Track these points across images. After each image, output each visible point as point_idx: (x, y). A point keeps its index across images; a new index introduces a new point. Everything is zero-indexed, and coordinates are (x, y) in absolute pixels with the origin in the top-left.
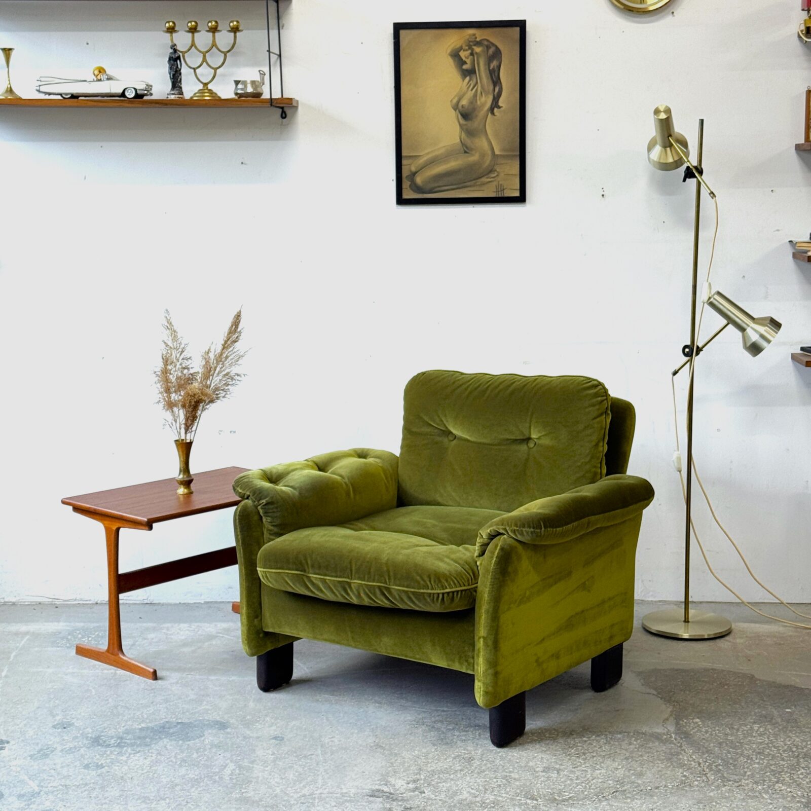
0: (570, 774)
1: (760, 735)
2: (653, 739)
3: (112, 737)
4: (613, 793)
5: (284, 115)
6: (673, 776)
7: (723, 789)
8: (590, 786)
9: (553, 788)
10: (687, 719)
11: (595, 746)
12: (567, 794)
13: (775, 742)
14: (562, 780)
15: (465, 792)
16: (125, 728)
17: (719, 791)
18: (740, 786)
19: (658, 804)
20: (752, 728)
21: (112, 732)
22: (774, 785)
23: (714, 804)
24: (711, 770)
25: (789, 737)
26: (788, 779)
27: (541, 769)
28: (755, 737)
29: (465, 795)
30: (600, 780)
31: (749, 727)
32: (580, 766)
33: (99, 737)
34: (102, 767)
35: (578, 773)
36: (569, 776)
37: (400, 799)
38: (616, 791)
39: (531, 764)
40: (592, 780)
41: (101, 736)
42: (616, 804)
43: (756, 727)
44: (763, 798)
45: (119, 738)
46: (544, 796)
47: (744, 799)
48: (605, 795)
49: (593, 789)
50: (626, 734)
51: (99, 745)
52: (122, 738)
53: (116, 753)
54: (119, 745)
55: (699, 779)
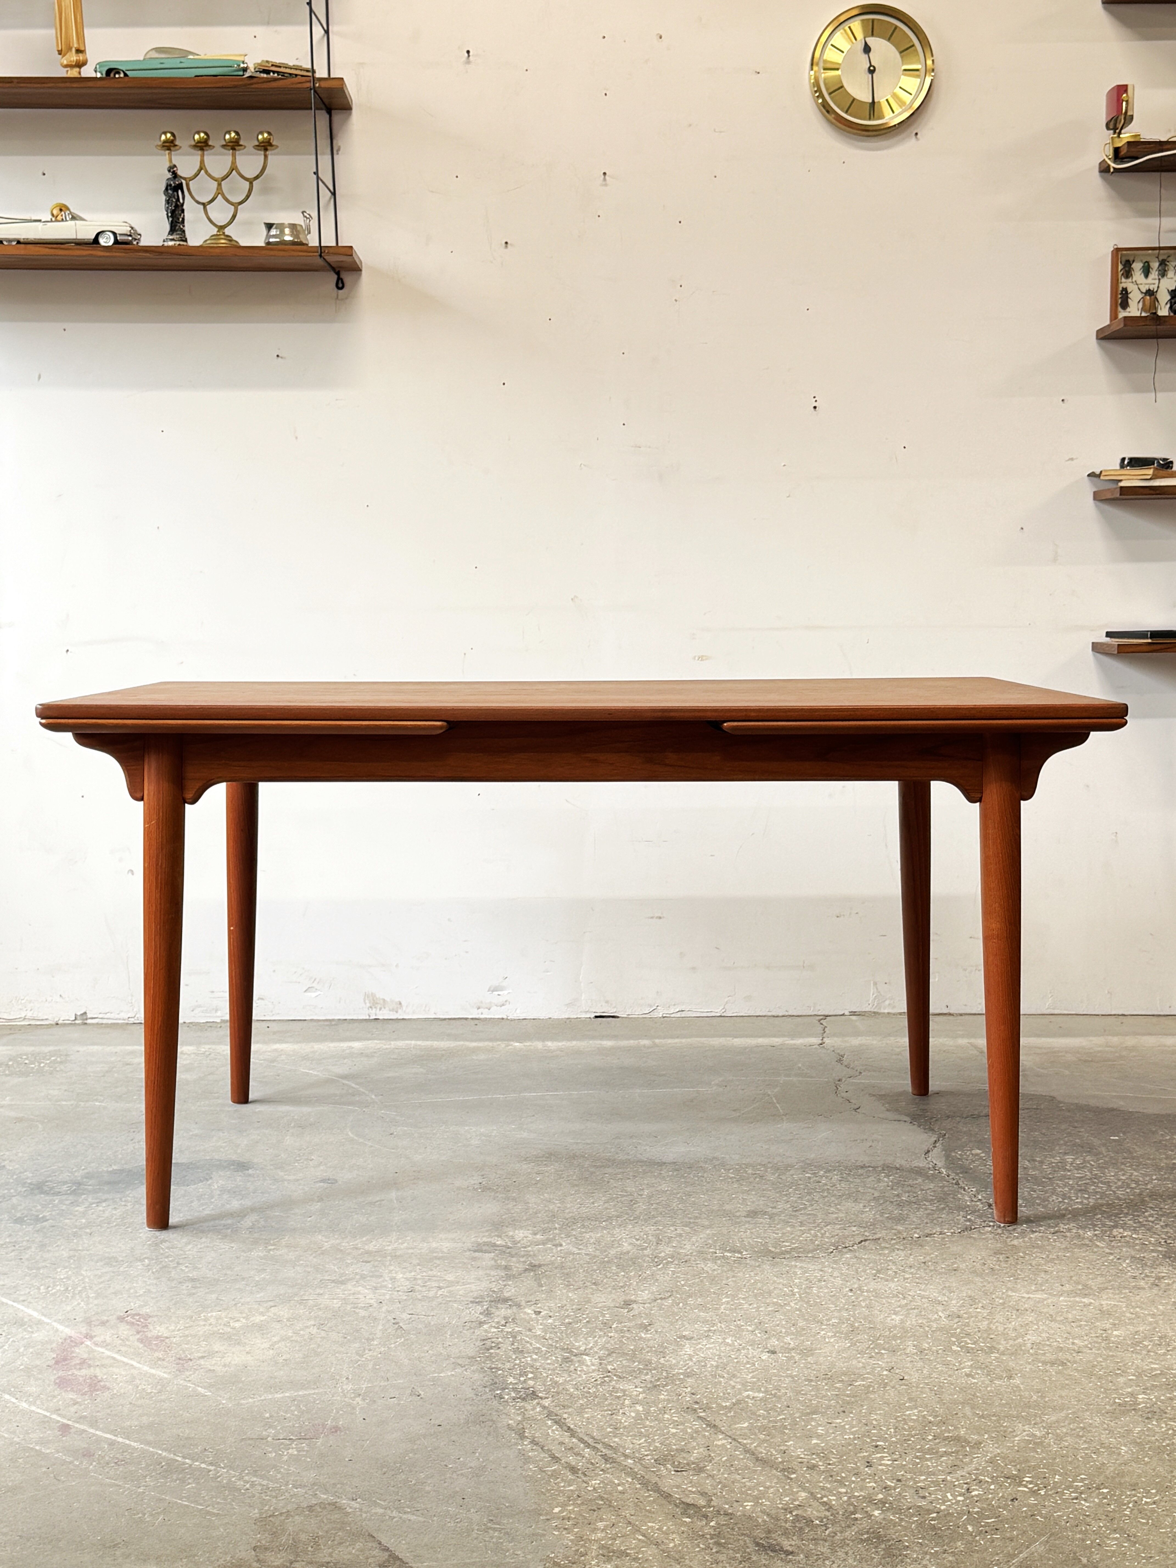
0: (790, 1219)
1: (1078, 1168)
2: (913, 1175)
3: (65, 1183)
4: (860, 1243)
5: (340, 285)
6: (953, 1220)
7: (1032, 1236)
9: (766, 1237)
10: (963, 1151)
11: (826, 1185)
12: (787, 1244)
13: (1101, 1177)
14: (778, 1227)
15: (625, 1244)
16: (86, 1171)
17: (1026, 1239)
18: (1056, 1232)
19: (933, 1255)
20: (1063, 1160)
21: (65, 1176)
22: (1111, 1231)
23: (1021, 1254)
25: (1123, 1170)
26: (1131, 1222)
27: (745, 1214)
28: (1069, 1171)
29: (626, 1247)
30: (839, 1227)
31: (1058, 1158)
32: (805, 1208)
33: (43, 1183)
34: (45, 1219)
35: (801, 1218)
36: (788, 1222)
37: (522, 1253)
38: (865, 1240)
39: (727, 1207)
40: (826, 1226)
41: (47, 1182)
42: (866, 1257)
43: (1069, 1158)
44: (1097, 1246)
45: (74, 1183)
46: (752, 1248)
47: (1067, 1248)
48: (847, 1245)
49: (828, 1237)
50: (871, 1169)
51: (42, 1193)
52: (80, 1184)
53: (68, 1202)
54: (73, 1192)
55: (991, 1224)
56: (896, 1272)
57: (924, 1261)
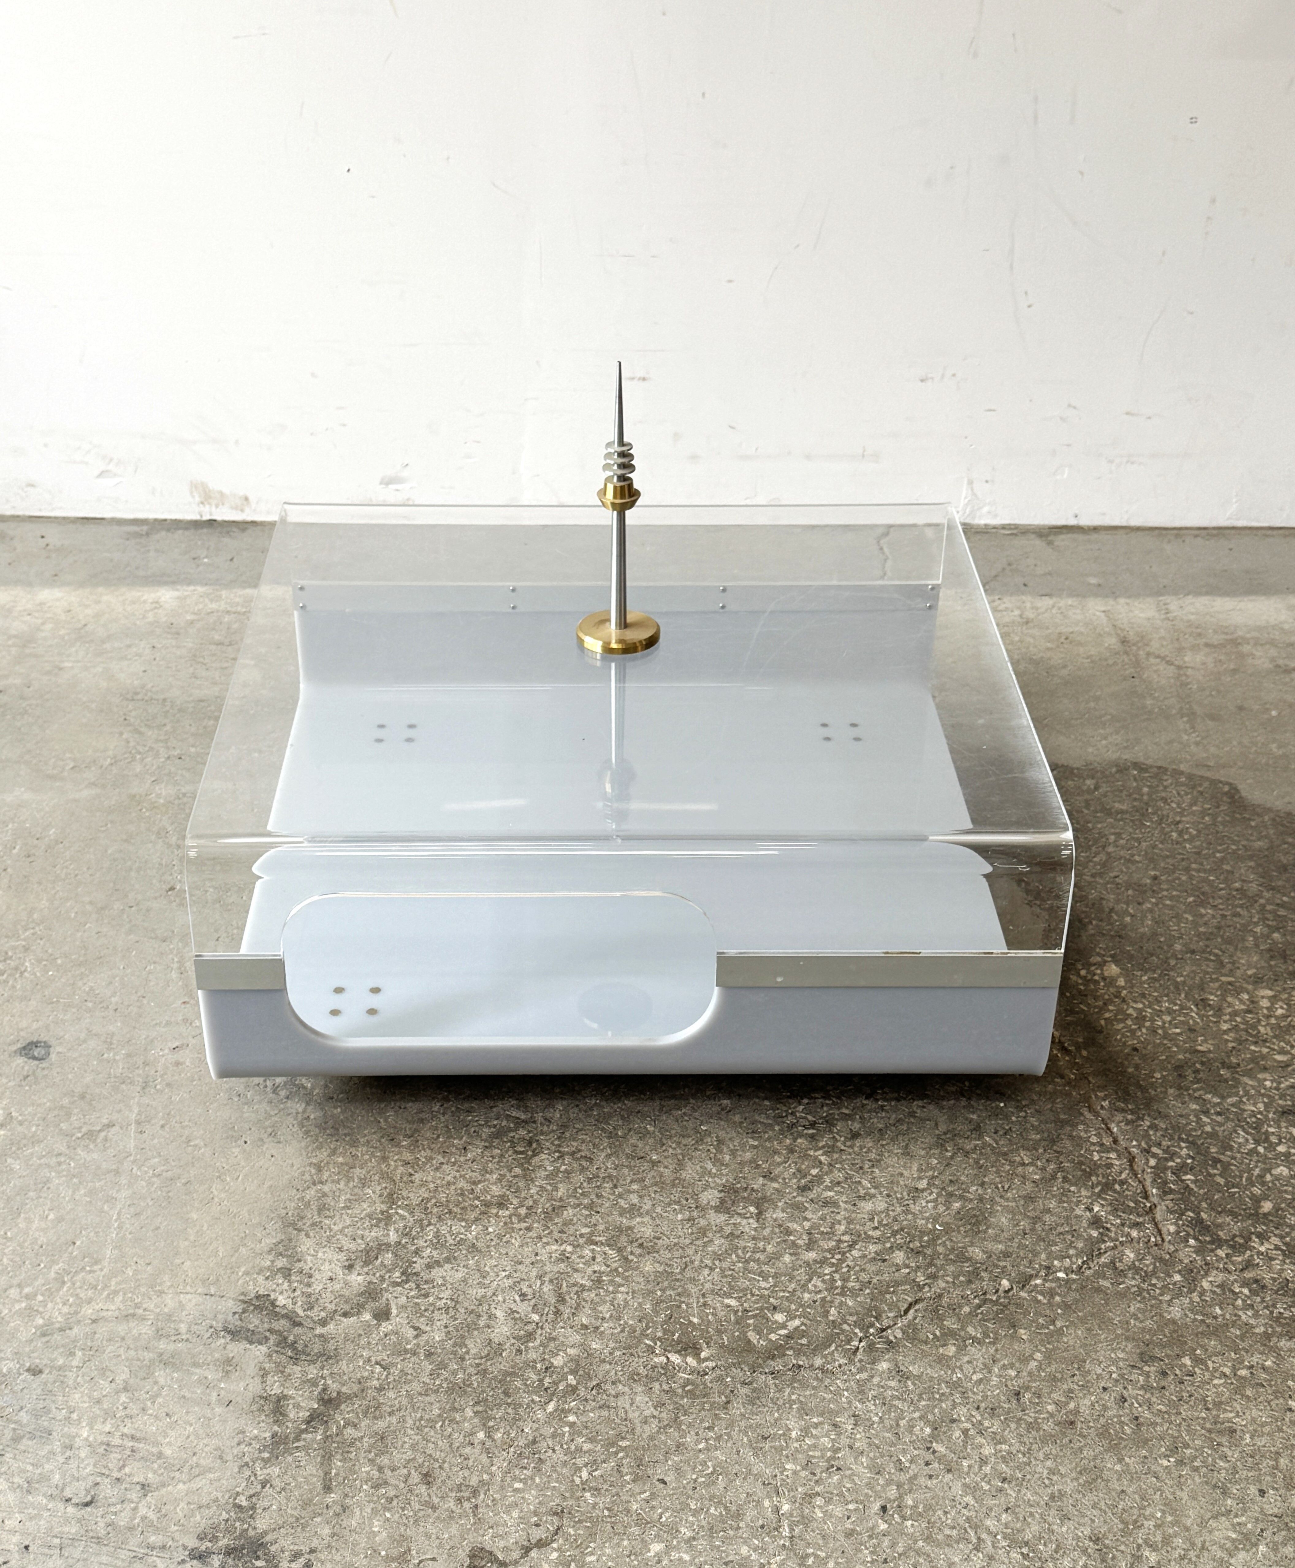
0: (792, 1218)
4: (906, 1314)
6: (1067, 1220)
7: (1205, 1283)
8: (845, 1280)
9: (745, 1291)
12: (780, 1317)
14: (770, 1248)
15: (500, 1314)
17: (1195, 1297)
19: (1033, 1364)
20: (1253, 1007)
23: (1187, 1361)
24: (1165, 1192)
30: (873, 1248)
31: (1246, 996)
32: (819, 1179)
35: (812, 1216)
36: (788, 1232)
37: (317, 1348)
38: (916, 1302)
40: (851, 1246)
42: (915, 1370)
46: (719, 1332)
47: (1267, 1336)
48: (885, 1323)
49: (854, 1294)
55: (1135, 1234)
56: (965, 1432)
57: (1015, 1385)
